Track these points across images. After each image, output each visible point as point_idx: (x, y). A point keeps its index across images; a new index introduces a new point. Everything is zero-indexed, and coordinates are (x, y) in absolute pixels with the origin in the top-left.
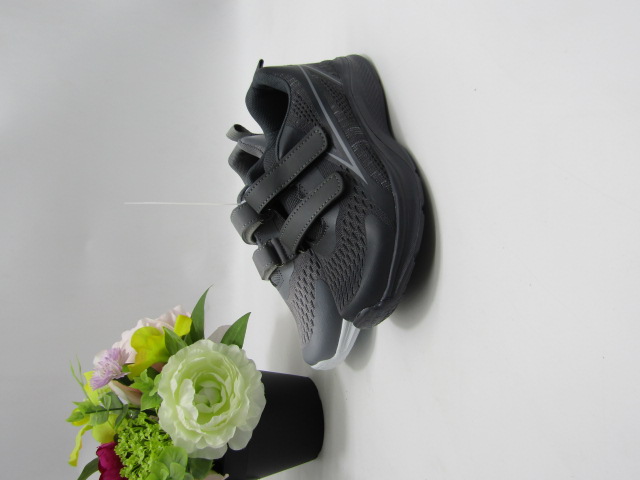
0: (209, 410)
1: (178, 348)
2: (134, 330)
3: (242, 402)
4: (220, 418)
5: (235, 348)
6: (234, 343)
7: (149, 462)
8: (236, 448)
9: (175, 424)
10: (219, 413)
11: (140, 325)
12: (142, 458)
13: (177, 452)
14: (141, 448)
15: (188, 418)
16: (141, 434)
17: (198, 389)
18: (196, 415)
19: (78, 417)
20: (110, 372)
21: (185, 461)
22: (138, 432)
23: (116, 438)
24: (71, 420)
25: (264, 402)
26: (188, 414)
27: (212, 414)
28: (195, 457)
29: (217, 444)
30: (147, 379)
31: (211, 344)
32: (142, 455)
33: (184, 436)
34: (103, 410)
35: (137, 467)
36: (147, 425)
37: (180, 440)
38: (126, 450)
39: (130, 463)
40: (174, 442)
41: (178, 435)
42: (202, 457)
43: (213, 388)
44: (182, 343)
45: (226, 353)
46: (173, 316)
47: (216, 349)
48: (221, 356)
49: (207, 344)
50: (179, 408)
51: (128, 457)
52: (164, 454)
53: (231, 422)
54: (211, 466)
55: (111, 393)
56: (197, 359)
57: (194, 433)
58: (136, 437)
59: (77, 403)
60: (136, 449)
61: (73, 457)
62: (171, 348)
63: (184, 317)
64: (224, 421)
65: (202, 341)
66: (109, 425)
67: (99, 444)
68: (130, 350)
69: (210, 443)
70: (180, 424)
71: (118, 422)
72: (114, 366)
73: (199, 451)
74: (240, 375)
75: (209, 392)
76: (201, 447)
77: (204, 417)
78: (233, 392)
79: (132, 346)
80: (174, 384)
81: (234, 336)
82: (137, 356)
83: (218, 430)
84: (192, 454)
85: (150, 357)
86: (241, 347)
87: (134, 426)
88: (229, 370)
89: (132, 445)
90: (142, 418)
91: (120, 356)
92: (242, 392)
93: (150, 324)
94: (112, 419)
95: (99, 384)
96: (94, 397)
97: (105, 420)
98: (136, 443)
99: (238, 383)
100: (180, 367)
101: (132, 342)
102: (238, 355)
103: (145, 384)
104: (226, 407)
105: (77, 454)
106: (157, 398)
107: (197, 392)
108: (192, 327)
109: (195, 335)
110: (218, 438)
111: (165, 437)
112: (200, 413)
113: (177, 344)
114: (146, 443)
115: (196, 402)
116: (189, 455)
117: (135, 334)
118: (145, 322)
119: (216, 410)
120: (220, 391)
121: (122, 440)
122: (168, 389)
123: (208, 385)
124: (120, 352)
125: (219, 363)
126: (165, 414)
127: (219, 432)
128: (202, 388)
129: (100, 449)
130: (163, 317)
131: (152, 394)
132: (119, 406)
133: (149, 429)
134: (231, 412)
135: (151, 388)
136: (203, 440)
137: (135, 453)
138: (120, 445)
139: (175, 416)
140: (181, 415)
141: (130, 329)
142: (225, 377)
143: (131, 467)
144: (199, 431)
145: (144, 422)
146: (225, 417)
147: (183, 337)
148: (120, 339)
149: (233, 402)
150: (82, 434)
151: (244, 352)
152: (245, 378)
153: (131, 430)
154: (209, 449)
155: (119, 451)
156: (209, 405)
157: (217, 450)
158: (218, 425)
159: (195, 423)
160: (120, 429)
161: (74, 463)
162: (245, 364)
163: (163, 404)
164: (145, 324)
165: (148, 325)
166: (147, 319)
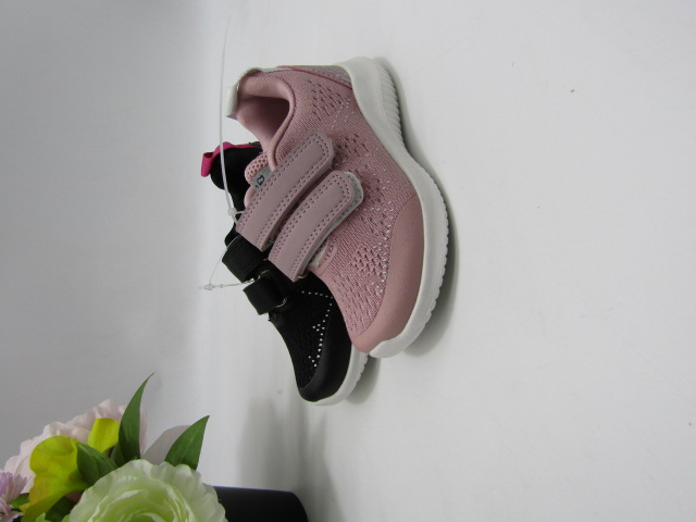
1: (102, 474)
2: (36, 441)
5: (185, 470)
6: (185, 461)
11: (47, 434)
31: (149, 467)
45: (171, 480)
47: (156, 474)
48: (163, 485)
49: (141, 466)
56: (127, 494)
62: (89, 471)
65: (136, 463)
68: (28, 474)
74: (191, 515)
79: (32, 468)
81: (185, 450)
82: (32, 490)
85: (56, 488)
86: (194, 467)
88: (175, 508)
91: (14, 483)
93: (62, 431)
100: (98, 510)
101: (31, 461)
102: (189, 480)
109: (126, 450)
113: (98, 463)
117: (37, 450)
118: (54, 429)
124: (11, 479)
125: (160, 497)
130: (82, 419)
141: (32, 438)
147: (110, 450)
148: (17, 452)
151: (198, 476)
152: (200, 517)
162: (200, 495)
164: (54, 433)
165: (58, 433)
166: (58, 423)
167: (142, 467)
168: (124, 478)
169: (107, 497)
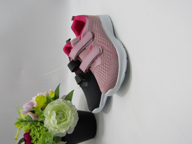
0: (61, 121)
1: (51, 101)
2: (36, 97)
3: (71, 118)
4: (64, 123)
5: (69, 101)
6: (69, 100)
7: (41, 138)
8: (69, 133)
9: (50, 125)
10: (64, 121)
11: (38, 95)
12: (38, 137)
13: (50, 134)
14: (38, 133)
15: (54, 123)
16: (38, 129)
17: (57, 114)
18: (56, 122)
19: (18, 123)
20: (28, 109)
21: (53, 137)
22: (37, 128)
23: (30, 130)
24: (16, 124)
25: (78, 118)
26: (54, 122)
27: (62, 122)
28: (56, 136)
29: (63, 131)
30: (41, 111)
31: (61, 100)
32: (39, 135)
33: (53, 129)
34: (26, 121)
35: (37, 140)
36: (40, 126)
37: (51, 130)
38: (33, 134)
39: (35, 138)
40: (49, 131)
41: (51, 129)
42: (58, 136)
43: (62, 114)
44: (52, 100)
45: (66, 103)
46: (49, 92)
47: (63, 101)
48: (64, 104)
50: (51, 120)
51: (34, 136)
52: (46, 135)
53: (68, 125)
54: (61, 139)
55: (29, 116)
56: (57, 105)
57: (56, 128)
58: (37, 130)
59: (18, 119)
60: (37, 133)
61: (16, 137)
62: (48, 101)
63: (52, 92)
64: (66, 124)
65: (58, 99)
66: (28, 127)
67: (25, 133)
68: (35, 102)
69: (61, 131)
70: (51, 125)
71: (31, 125)
72: (30, 107)
73: (57, 134)
74: (70, 109)
75: (61, 115)
76: (58, 133)
77: (59, 123)
78: (68, 115)
80: (49, 112)
81: (69, 97)
82: (37, 104)
83: (63, 127)
84: (55, 135)
85: (42, 104)
86: (71, 101)
87: (36, 126)
88: (67, 108)
89: (35, 132)
90: (39, 124)
91: (32, 104)
92: (71, 115)
93: (42, 94)
94: (29, 125)
95: (25, 113)
96: (23, 117)
97: (26, 124)
98: (37, 132)
99: (70, 112)
100: (51, 107)
101: (36, 100)
102: (70, 103)
103: (40, 112)
104: (66, 120)
105: (17, 136)
106: (44, 117)
107: (57, 115)
108: (55, 95)
109: (56, 97)
110: (64, 129)
111: (46, 129)
112: (57, 122)
113: (50, 100)
114: (40, 132)
115: (56, 118)
116: (54, 135)
118: (40, 94)
119: (63, 121)
120: (64, 115)
121: (32, 131)
122: (47, 114)
123: (60, 113)
124: (32, 102)
125: (64, 106)
126: (46, 122)
127: (64, 128)
128: (58, 114)
129: (25, 134)
130: (46, 92)
131: (42, 115)
132: (31, 120)
133: (41, 127)
134: (68, 121)
135: (42, 114)
136: (58, 130)
137: (36, 135)
138: (31, 133)
139: (50, 123)
140: (52, 122)
141: (35, 96)
142: (66, 110)
143: (35, 139)
144: (57, 127)
145: (39, 125)
146: (66, 123)
147: (52, 98)
148: (32, 99)
149: (69, 118)
150: (19, 130)
151: (72, 103)
152: (72, 111)
153: (35, 127)
154: (60, 133)
155: (31, 134)
156: (60, 119)
157: (63, 134)
158: (64, 125)
159: (56, 125)
160: (31, 127)
161: (16, 139)
162: (72, 106)
163: (46, 119)
164: (40, 95)
165: (41, 95)
166: (41, 93)
167: (60, 100)
168: (56, 102)
169: (52, 105)
